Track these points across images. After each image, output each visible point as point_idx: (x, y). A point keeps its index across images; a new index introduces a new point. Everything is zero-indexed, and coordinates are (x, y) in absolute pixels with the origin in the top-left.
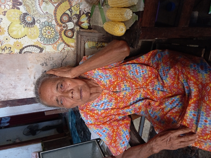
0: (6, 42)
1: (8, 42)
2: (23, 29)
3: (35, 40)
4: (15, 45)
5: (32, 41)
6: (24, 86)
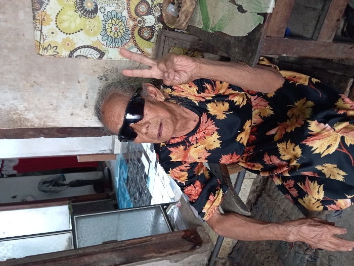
0: (51, 37)
1: (55, 38)
2: (79, 20)
3: (94, 39)
4: (63, 43)
5: (89, 39)
6: (71, 108)
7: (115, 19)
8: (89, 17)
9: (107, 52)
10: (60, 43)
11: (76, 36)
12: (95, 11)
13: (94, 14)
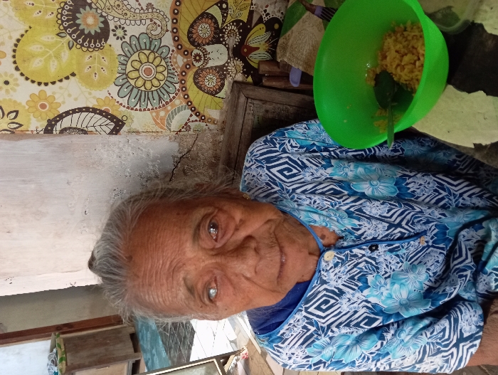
4: (32, 104)
5: (90, 94)
7: (147, 52)
8: (89, 47)
9: (129, 120)
10: (24, 103)
11: (61, 88)
12: (103, 34)
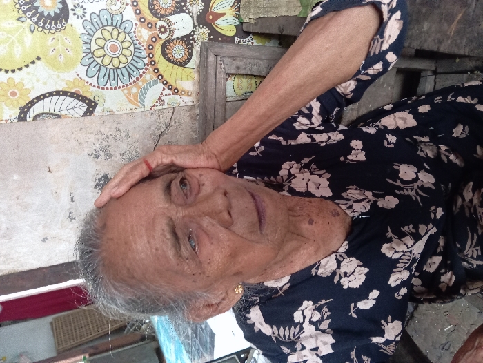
2: (29, 39)
4: (4, 93)
7: (110, 28)
8: (50, 29)
9: (101, 100)
11: (28, 73)
12: (63, 14)
13: (61, 23)
